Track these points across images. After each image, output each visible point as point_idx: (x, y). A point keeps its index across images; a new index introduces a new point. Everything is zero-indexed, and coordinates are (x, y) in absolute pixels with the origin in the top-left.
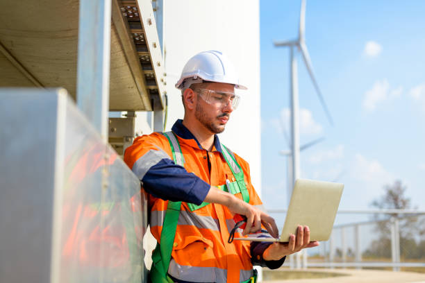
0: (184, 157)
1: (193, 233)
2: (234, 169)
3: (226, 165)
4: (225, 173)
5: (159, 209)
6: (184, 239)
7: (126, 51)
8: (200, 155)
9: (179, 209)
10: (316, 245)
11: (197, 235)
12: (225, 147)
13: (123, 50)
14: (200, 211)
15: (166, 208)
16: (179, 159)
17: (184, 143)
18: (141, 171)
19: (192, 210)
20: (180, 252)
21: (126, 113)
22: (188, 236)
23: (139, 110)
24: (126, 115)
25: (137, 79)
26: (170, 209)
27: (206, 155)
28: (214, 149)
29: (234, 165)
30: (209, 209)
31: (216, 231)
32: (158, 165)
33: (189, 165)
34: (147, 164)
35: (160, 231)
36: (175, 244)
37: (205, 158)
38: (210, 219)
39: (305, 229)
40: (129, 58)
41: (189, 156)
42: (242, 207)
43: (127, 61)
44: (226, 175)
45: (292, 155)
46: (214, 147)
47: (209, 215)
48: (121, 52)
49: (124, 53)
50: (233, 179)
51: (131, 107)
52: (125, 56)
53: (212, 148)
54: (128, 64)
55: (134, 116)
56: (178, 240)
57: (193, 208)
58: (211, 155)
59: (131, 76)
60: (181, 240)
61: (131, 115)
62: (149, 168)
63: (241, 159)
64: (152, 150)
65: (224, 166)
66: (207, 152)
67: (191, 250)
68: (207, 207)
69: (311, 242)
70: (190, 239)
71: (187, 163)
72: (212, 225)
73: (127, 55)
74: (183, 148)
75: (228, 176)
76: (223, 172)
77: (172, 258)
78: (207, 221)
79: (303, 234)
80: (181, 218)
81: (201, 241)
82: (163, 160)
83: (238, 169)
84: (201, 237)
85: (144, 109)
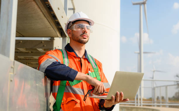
1: (71, 96)
3: (90, 64)
4: (89, 68)
5: (55, 85)
6: (67, 99)
7: (43, 12)
8: (77, 60)
9: (65, 85)
10: (127, 101)
12: (90, 56)
13: (42, 11)
14: (75, 86)
15: (59, 85)
16: (67, 62)
17: (70, 54)
18: (43, 68)
19: (71, 86)
20: (65, 105)
21: (50, 38)
23: (55, 37)
25: (51, 24)
26: (61, 85)
27: (80, 60)
28: (84, 57)
29: (94, 64)
30: (80, 85)
32: (51, 65)
33: (71, 64)
34: (46, 65)
35: (56, 95)
36: (63, 101)
37: (79, 61)
38: (80, 89)
39: (121, 94)
40: (45, 15)
41: (71, 60)
42: (93, 82)
43: (45, 16)
45: (140, 53)
46: (84, 56)
48: (41, 12)
49: (42, 12)
50: (93, 71)
51: (52, 36)
52: (43, 14)
54: (46, 17)
55: (54, 39)
56: (64, 100)
57: (72, 85)
58: (82, 60)
59: (48, 22)
60: (65, 99)
61: (52, 39)
62: (47, 67)
63: (98, 61)
64: (48, 59)
66: (80, 58)
67: (70, 104)
69: (124, 99)
70: (69, 99)
71: (70, 63)
72: (81, 92)
73: (44, 13)
74: (69, 56)
75: (90, 69)
77: (61, 108)
78: (78, 90)
79: (119, 96)
80: (66, 89)
81: (74, 100)
82: (53, 62)
84: (74, 98)
85: (58, 37)
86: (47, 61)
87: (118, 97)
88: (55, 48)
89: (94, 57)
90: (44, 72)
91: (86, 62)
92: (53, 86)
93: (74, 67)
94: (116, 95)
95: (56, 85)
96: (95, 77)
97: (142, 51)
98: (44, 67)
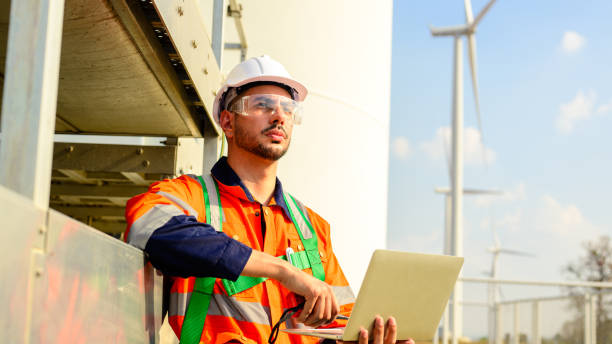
0: (225, 212)
2: (303, 232)
3: (291, 225)
4: (287, 237)
5: (180, 290)
6: (214, 338)
7: (145, 54)
8: (248, 211)
9: (210, 292)
11: (234, 332)
12: (292, 198)
13: (139, 52)
14: (243, 295)
15: (191, 290)
17: (227, 192)
18: (141, 237)
19: (231, 294)
21: (164, 139)
22: (221, 332)
23: (182, 135)
24: (165, 143)
25: (169, 92)
26: (196, 291)
27: (259, 210)
28: (273, 202)
30: (257, 292)
31: (265, 326)
32: (166, 226)
33: (231, 225)
34: (149, 226)
37: (257, 215)
38: (258, 306)
39: (388, 324)
40: (150, 64)
41: (232, 212)
42: (301, 284)
43: (149, 67)
44: (289, 241)
45: (452, 194)
46: (273, 200)
47: (256, 301)
48: (137, 55)
49: (142, 55)
50: (300, 247)
51: (170, 132)
52: (144, 60)
53: (269, 201)
54: (152, 72)
55: (176, 143)
56: (206, 338)
57: (232, 291)
58: (267, 211)
59: (159, 88)
60: (210, 338)
61: (172, 143)
62: (153, 231)
63: (317, 216)
64: (157, 205)
65: (288, 228)
66: (261, 205)
68: (255, 289)
70: (223, 338)
71: (228, 222)
72: (260, 315)
74: (225, 199)
75: (292, 243)
76: (283, 237)
78: (252, 309)
79: (382, 329)
80: (214, 305)
81: (238, 341)
82: (174, 218)
83: (309, 232)
84: (238, 335)
85: (190, 135)
86: (152, 213)
87: (379, 332)
88: (181, 172)
89: (306, 203)
90: (144, 247)
91: (280, 217)
92: (173, 296)
93: (239, 235)
94: (375, 326)
95: (183, 292)
96: (307, 266)
97: (460, 186)
98: (143, 232)
